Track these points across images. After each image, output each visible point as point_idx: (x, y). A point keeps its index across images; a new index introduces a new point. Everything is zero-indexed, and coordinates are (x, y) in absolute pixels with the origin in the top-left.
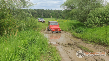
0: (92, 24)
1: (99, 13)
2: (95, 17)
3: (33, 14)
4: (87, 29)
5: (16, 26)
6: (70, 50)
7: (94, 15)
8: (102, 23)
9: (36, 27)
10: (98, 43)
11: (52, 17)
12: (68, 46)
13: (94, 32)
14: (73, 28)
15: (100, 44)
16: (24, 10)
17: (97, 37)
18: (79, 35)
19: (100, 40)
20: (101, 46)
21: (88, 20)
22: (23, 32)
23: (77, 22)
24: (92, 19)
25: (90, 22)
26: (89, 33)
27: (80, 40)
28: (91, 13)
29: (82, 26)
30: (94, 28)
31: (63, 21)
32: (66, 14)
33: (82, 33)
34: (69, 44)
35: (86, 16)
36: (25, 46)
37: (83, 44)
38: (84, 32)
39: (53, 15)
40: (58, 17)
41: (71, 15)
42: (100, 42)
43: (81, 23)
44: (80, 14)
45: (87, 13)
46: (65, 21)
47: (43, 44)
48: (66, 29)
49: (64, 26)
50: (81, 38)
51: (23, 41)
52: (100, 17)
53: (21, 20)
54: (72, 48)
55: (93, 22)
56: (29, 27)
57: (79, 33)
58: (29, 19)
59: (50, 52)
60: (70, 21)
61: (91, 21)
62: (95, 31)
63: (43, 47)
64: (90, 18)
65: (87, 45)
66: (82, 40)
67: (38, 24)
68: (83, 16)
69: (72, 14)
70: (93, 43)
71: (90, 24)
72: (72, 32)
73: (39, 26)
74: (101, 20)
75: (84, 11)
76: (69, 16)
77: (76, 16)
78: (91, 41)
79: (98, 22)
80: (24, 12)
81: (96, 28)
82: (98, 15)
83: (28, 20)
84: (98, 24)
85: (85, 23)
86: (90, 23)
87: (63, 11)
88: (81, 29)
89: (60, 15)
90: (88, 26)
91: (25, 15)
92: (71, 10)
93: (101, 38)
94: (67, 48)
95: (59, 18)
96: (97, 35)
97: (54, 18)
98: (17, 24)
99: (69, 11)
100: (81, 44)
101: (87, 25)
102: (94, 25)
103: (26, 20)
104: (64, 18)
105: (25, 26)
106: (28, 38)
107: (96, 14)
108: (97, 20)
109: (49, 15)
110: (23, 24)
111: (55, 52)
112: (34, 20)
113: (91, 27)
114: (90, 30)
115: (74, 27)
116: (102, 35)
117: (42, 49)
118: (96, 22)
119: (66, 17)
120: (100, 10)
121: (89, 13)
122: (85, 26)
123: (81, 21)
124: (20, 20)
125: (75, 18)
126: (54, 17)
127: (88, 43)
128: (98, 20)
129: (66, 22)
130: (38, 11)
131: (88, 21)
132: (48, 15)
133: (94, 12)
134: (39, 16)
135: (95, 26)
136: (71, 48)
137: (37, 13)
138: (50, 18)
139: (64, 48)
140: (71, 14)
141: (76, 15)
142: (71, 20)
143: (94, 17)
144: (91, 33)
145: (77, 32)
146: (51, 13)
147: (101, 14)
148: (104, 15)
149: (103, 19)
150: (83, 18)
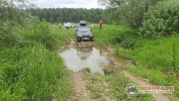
1: (165, 10)
2: (157, 18)
4: (142, 40)
7: (156, 15)
8: (170, 29)
11: (86, 20)
13: (155, 47)
14: (118, 40)
18: (127, 52)
21: (144, 24)
23: (127, 29)
24: (151, 22)
25: (148, 28)
26: (147, 49)
28: (150, 11)
30: (155, 39)
33: (133, 49)
35: (141, 17)
38: (137, 47)
39: (88, 18)
44: (130, 13)
45: (143, 11)
46: (106, 27)
48: (105, 42)
49: (102, 37)
52: (168, 19)
55: (153, 28)
60: (114, 27)
61: (151, 25)
62: (157, 44)
64: (149, 21)
66: (132, 63)
68: (135, 17)
71: (147, 32)
74: (169, 24)
75: (137, 8)
76: (113, 18)
79: (164, 28)
81: (159, 38)
82: (163, 14)
84: (162, 31)
85: (140, 29)
86: (149, 31)
89: (100, 18)
90: (145, 35)
97: (90, 23)
99: (113, 10)
101: (143, 33)
102: (155, 32)
107: (159, 13)
108: (161, 24)
109: (81, 17)
113: (149, 37)
114: (148, 44)
115: (119, 37)
118: (159, 27)
121: (146, 12)
122: (139, 36)
128: (163, 23)
129: (108, 28)
131: (144, 26)
132: (79, 18)
133: (156, 9)
134: (66, 19)
135: (157, 35)
143: (155, 18)
144: (150, 48)
145: (126, 47)
146: (84, 13)
147: (169, 12)
148: (175, 14)
149: (173, 22)
150: (137, 21)
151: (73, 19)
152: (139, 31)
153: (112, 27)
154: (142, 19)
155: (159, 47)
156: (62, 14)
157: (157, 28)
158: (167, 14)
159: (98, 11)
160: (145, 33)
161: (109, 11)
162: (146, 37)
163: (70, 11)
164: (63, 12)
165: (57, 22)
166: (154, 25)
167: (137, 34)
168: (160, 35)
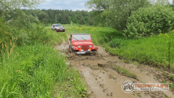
0: (134, 32)
1: (145, 15)
2: (139, 21)
3: (41, 18)
4: (127, 40)
5: (11, 38)
6: (101, 75)
7: (137, 18)
8: (149, 31)
9: (46, 40)
10: (144, 62)
11: (71, 22)
12: (97, 68)
13: (138, 45)
14: (106, 40)
15: (146, 64)
16: (24, 10)
17: (143, 52)
18: (115, 50)
19: (147, 57)
20: (147, 66)
21: (128, 26)
22: (24, 48)
23: (113, 30)
24: (134, 25)
25: (132, 30)
26: (130, 47)
27: (116, 58)
28: (133, 16)
29: (120, 36)
30: (138, 39)
31: (90, 29)
32: (94, 18)
33: (119, 48)
34: (99, 65)
35: (126, 20)
36: (28, 71)
37: (121, 64)
38: (123, 46)
39: (74, 19)
40: (82, 23)
41: (102, 19)
42: (146, 60)
43: (117, 32)
44: (116, 17)
45: (127, 15)
46: (93, 28)
47: (58, 65)
48: (94, 42)
50: (117, 55)
51: (24, 63)
52: (147, 22)
53: (20, 27)
54: (104, 71)
55: (136, 30)
56: (34, 39)
57: (115, 47)
58: (34, 25)
59: (69, 79)
60: (101, 29)
61: (134, 28)
62: (139, 43)
63: (58, 70)
64: (132, 24)
65: (126, 65)
66: (119, 58)
67: (49, 33)
68: (120, 21)
69: (105, 17)
70: (136, 62)
71: (131, 33)
72: (103, 47)
73: (51, 37)
74: (148, 27)
75: (122, 12)
76: (99, 20)
77: (110, 21)
78: (133, 60)
79: (144, 30)
80: (24, 14)
81: (140, 38)
82: (143, 19)
83: (32, 28)
84: (143, 33)
85: (125, 31)
87: (90, 12)
88: (117, 40)
89: (86, 20)
90: (129, 36)
91: (27, 18)
92: (102, 12)
93: (148, 54)
94: (96, 72)
95: (84, 24)
96: (142, 49)
97: (75, 24)
98: (13, 35)
99: (99, 12)
100: (117, 64)
101: (128, 34)
102: (137, 34)
103: (28, 27)
104: (91, 24)
105: (27, 37)
106: (32, 56)
107: (140, 17)
108: (142, 26)
109: (67, 19)
110: (24, 34)
111: (77, 78)
112: (43, 28)
113: (132, 37)
114: (131, 42)
115: (107, 38)
116: (149, 49)
117: (57, 74)
118: (141, 29)
119: (94, 22)
120: (146, 11)
121: (129, 16)
122: (124, 36)
123: (118, 29)
124: (18, 28)
125: (109, 24)
126: (75, 22)
127: (128, 63)
128: (144, 26)
129: (95, 30)
130: (49, 13)
131: (128, 28)
132: (65, 19)
133: (138, 14)
134: (51, 20)
135: (139, 36)
136: (102, 71)
137: (48, 16)
138: (70, 24)
139: (92, 71)
140: (102, 17)
141: (110, 19)
142: (103, 26)
143: (137, 21)
144: (133, 46)
145: (112, 46)
146: (70, 15)
147: (148, 16)
148: (153, 19)
149: (151, 25)
150: (121, 24)
151: (58, 20)
152: (124, 32)
153: (99, 29)
154: (126, 22)
155: (141, 45)
157: (139, 30)
158: (147, 19)
159: (83, 13)
160: (129, 34)
161: (95, 13)
162: (130, 38)
163: (56, 12)
165: (43, 23)
166: (136, 27)
167: (123, 35)
168: (142, 36)
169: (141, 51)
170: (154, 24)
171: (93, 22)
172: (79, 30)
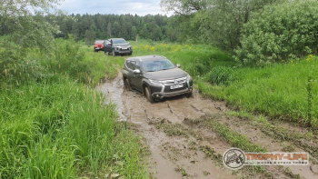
0: (255, 53)
1: (277, 19)
2: (265, 32)
3: (83, 29)
4: (241, 70)
7: (262, 27)
8: (285, 50)
11: (137, 37)
13: (264, 80)
14: (200, 70)
17: (276, 95)
18: (218, 89)
21: (244, 42)
23: (214, 51)
24: (255, 39)
25: (250, 49)
26: (249, 85)
28: (253, 21)
29: (228, 61)
30: (263, 67)
31: (169, 49)
32: (177, 28)
33: (227, 85)
35: (238, 30)
38: (233, 80)
39: (141, 32)
40: (157, 38)
41: (194, 30)
42: (286, 112)
43: (222, 53)
44: (220, 23)
45: (240, 20)
46: (176, 48)
50: (223, 100)
52: (282, 34)
55: (259, 49)
57: (218, 83)
60: (191, 48)
61: (255, 44)
62: (266, 75)
64: (251, 37)
66: (227, 106)
68: (228, 31)
69: (198, 26)
71: (250, 55)
72: (195, 83)
73: (94, 64)
74: (283, 42)
75: (230, 15)
76: (187, 32)
77: (207, 33)
79: (276, 48)
81: (269, 65)
82: (274, 26)
84: (274, 54)
85: (237, 51)
86: (251, 52)
88: (221, 69)
89: (164, 32)
90: (245, 60)
92: (193, 15)
93: (288, 98)
95: (160, 39)
97: (144, 41)
99: (187, 17)
101: (242, 57)
102: (262, 56)
104: (173, 40)
107: (268, 24)
109: (129, 31)
113: (253, 64)
114: (251, 74)
115: (201, 65)
118: (269, 48)
121: (246, 22)
122: (236, 62)
123: (224, 48)
125: (207, 38)
126: (143, 37)
128: (275, 41)
129: (179, 50)
131: (244, 46)
132: (125, 32)
133: (263, 18)
134: (101, 34)
135: (265, 60)
137: (95, 27)
138: (134, 40)
140: (192, 25)
141: (209, 28)
142: (195, 43)
143: (261, 32)
144: (255, 82)
145: (212, 82)
146: (135, 24)
147: (283, 21)
148: (293, 25)
149: (289, 39)
150: (230, 37)
151: (114, 34)
152: (236, 54)
153: (188, 48)
154: (239, 33)
155: (271, 80)
156: (93, 25)
157: (266, 48)
158: (281, 26)
159: (159, 20)
160: (246, 57)
161: (180, 19)
162: (247, 65)
163: (110, 19)
164: (96, 22)
165: (86, 39)
166: (260, 44)
167: (233, 60)
168: (271, 60)
169: (272, 93)
170: (296, 36)
171: (177, 36)
172: (149, 50)
